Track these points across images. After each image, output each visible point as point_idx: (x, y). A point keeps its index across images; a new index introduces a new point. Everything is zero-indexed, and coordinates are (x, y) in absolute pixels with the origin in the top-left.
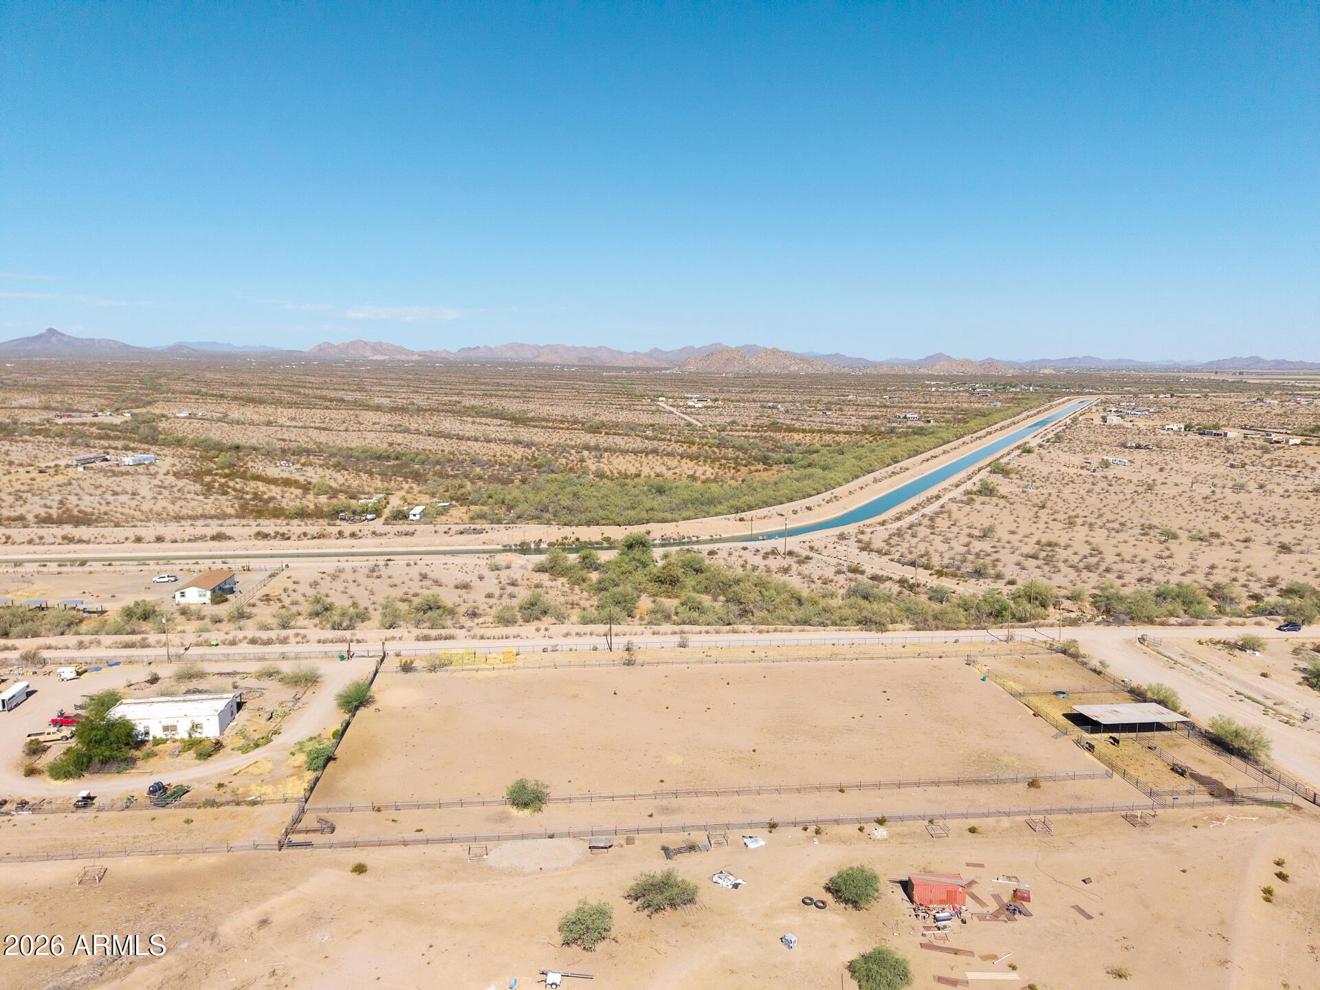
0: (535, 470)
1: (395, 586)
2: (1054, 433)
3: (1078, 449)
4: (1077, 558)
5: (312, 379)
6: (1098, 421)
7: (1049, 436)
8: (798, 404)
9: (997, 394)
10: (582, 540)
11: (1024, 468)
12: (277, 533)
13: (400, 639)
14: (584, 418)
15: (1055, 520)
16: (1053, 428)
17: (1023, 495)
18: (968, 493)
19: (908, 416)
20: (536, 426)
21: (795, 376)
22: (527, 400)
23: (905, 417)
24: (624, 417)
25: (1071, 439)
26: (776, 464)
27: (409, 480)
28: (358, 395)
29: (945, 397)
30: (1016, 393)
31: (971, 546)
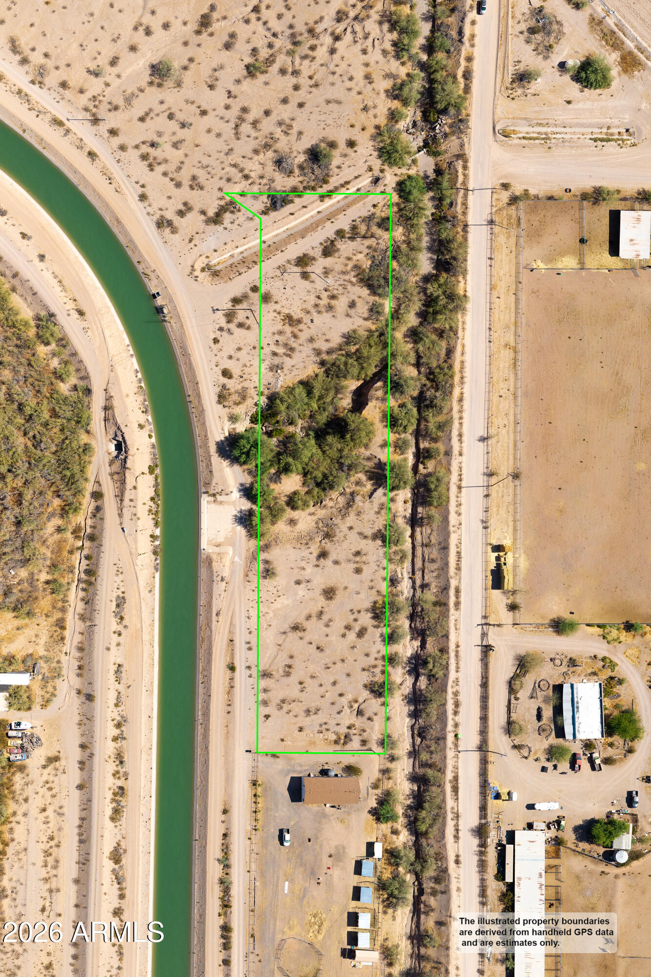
10: (152, 494)
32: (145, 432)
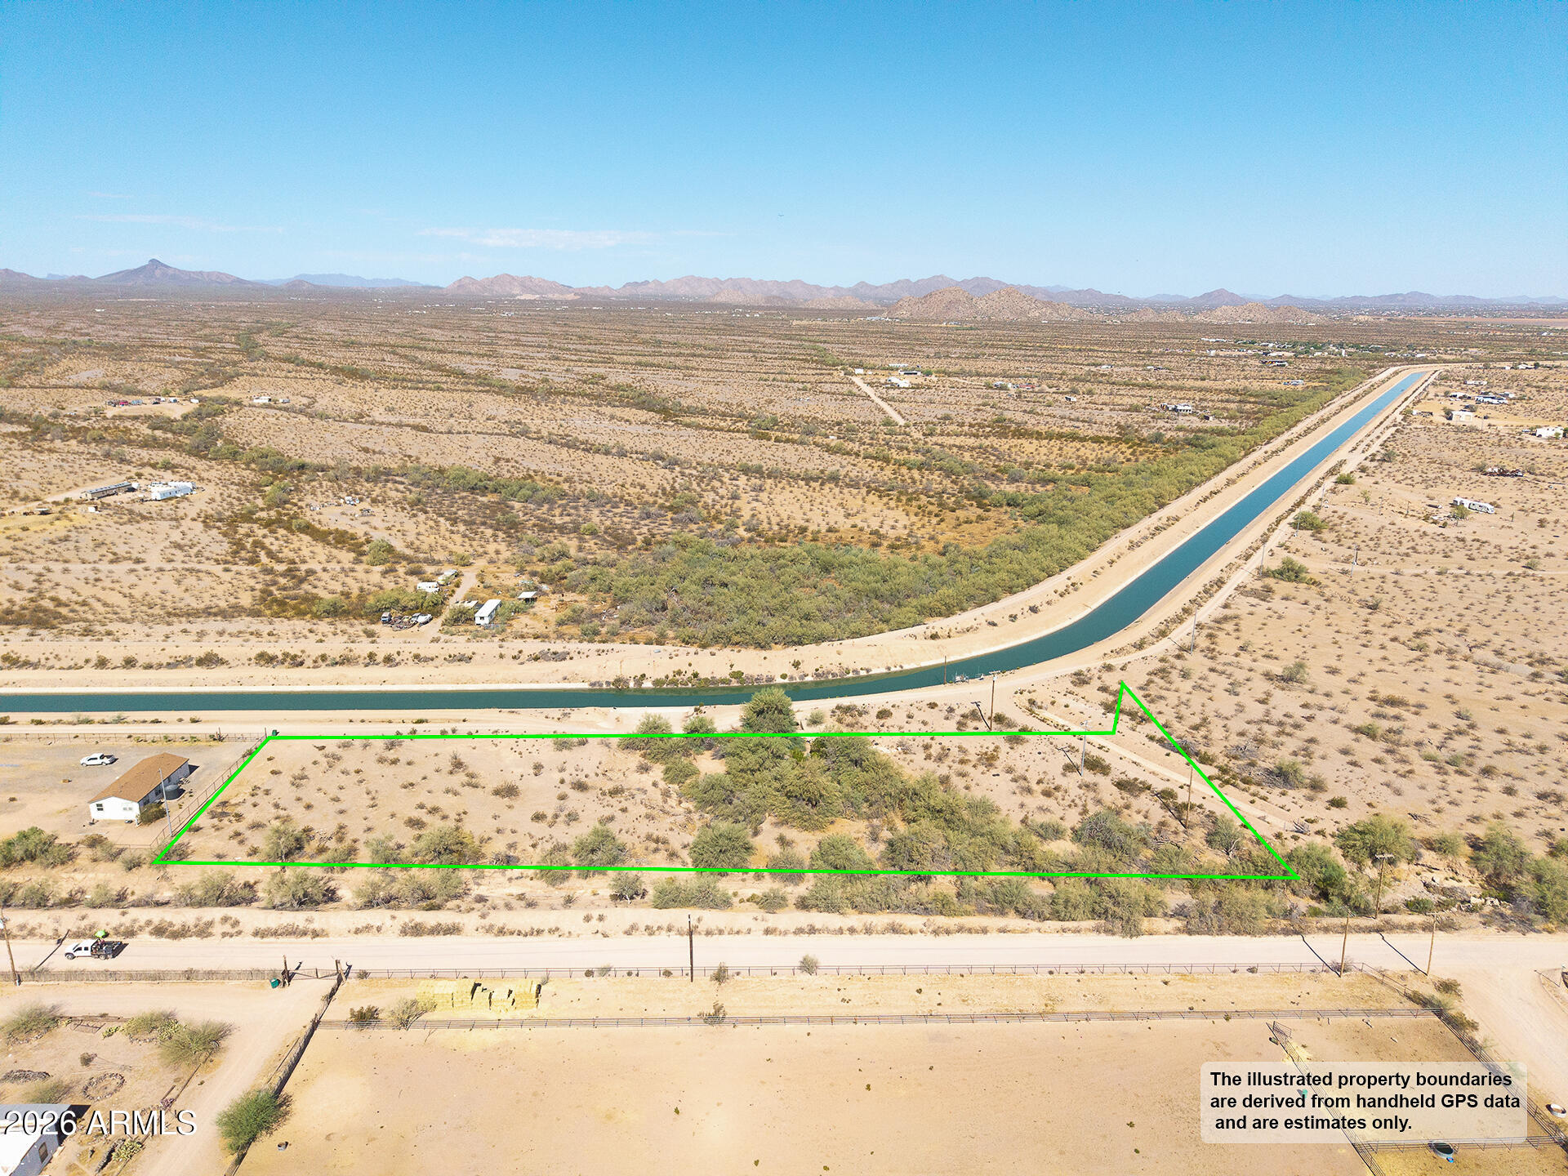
0: (670, 515)
1: (412, 785)
2: (1380, 441)
3: (1417, 478)
4: (1437, 737)
5: (437, 334)
6: (1439, 418)
7: (1372, 450)
8: (1035, 381)
9: (1298, 362)
10: (702, 676)
11: (1341, 518)
12: (286, 655)
13: (379, 929)
14: (754, 409)
15: (1394, 640)
16: (1377, 432)
17: (1344, 579)
18: (1264, 574)
19: (1179, 408)
20: (688, 425)
21: (1034, 326)
22: (688, 372)
23: (1175, 410)
24: (808, 406)
25: (1405, 455)
26: (995, 506)
27: (500, 534)
28: (484, 365)
29: (1228, 368)
30: (1323, 360)
31: (1272, 702)
32: (790, 671)
